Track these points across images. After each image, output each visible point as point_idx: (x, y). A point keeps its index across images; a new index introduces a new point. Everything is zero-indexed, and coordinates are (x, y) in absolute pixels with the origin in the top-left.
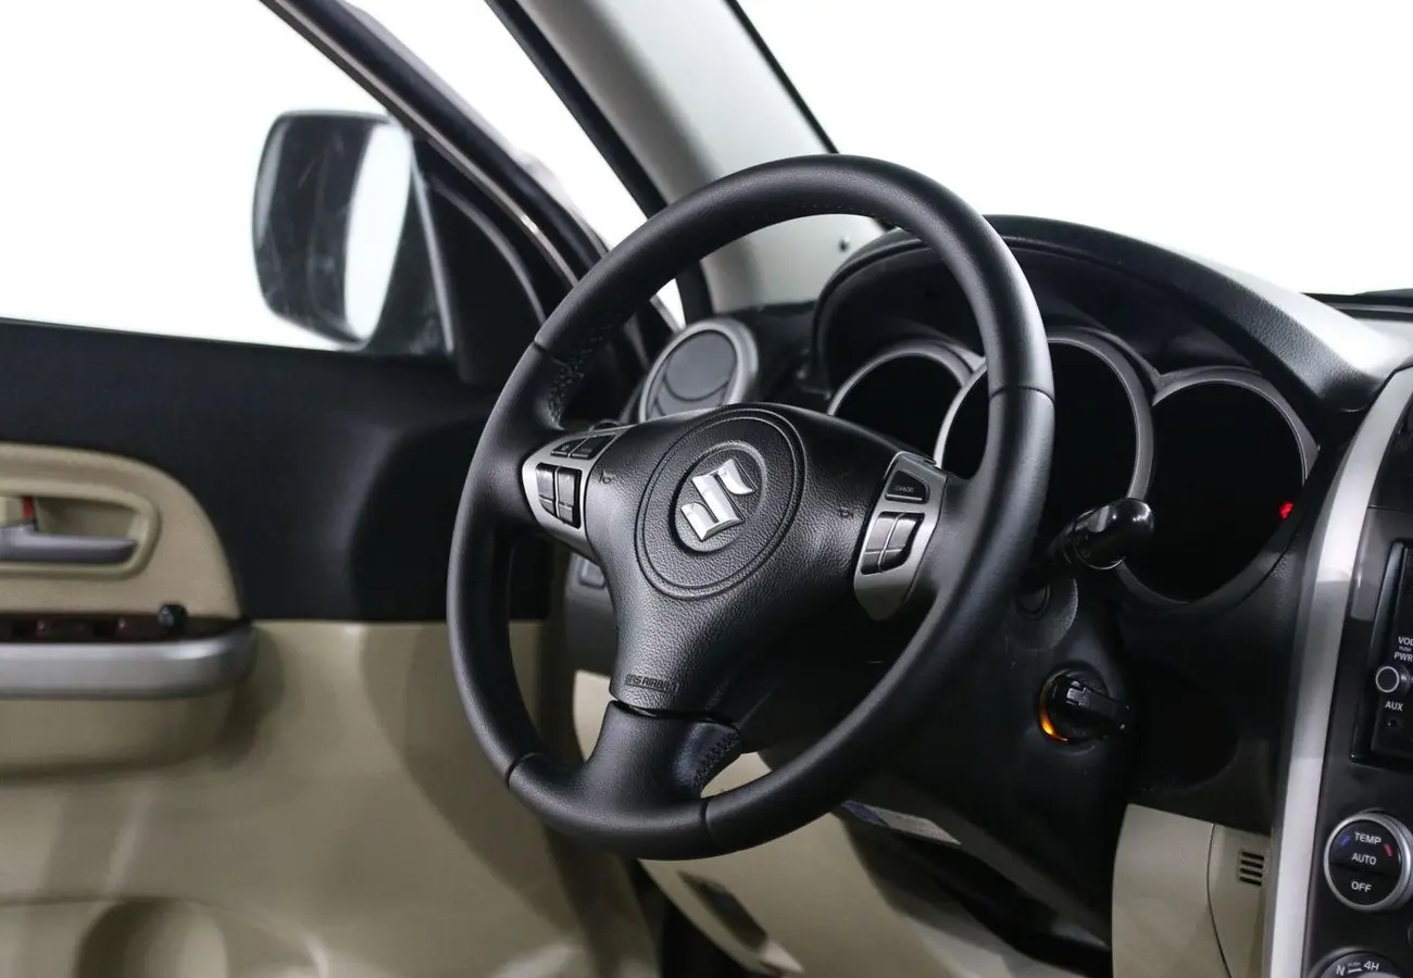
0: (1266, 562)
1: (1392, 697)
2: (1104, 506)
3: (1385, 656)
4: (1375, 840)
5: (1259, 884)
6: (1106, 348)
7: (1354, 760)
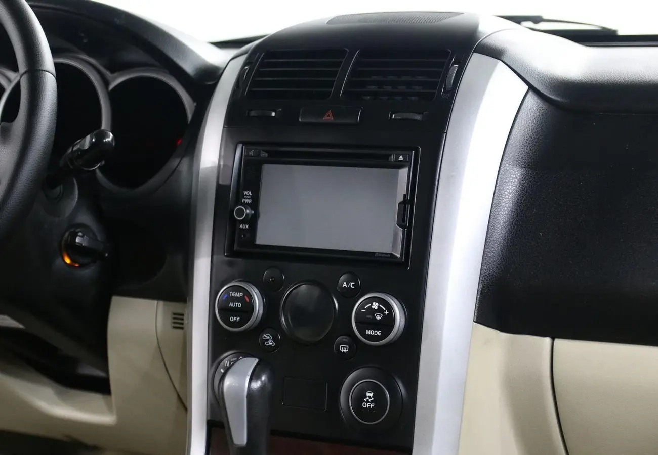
0: (174, 162)
1: (243, 222)
2: (87, 135)
3: (238, 201)
4: (240, 294)
5: (182, 328)
6: (82, 63)
7: (226, 256)
